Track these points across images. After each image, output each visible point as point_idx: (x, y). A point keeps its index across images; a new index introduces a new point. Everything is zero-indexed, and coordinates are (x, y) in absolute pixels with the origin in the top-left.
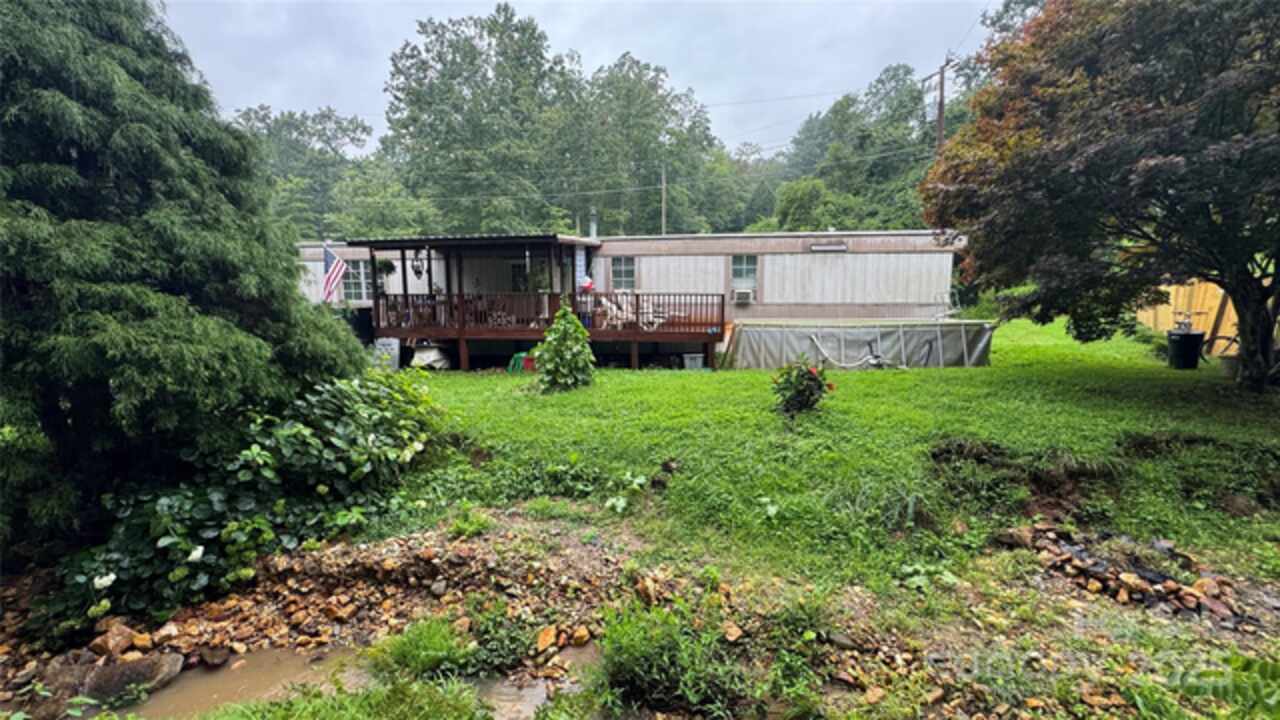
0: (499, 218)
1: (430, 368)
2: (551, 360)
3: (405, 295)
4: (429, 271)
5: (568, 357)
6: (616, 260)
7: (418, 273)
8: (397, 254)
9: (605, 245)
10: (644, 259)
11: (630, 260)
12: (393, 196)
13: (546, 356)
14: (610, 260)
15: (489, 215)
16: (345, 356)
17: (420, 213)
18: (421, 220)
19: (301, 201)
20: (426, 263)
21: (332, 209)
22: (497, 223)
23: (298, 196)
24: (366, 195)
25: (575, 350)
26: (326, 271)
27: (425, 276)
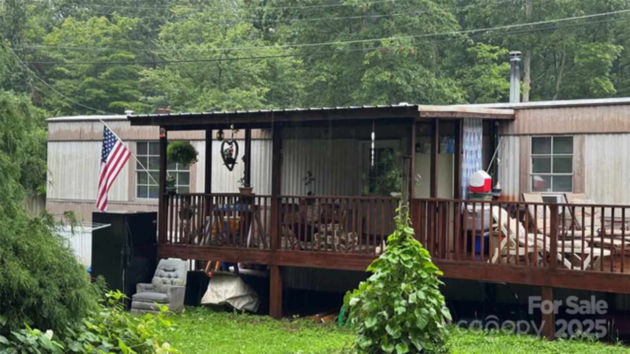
3: (208, 194)
4: (247, 159)
6: (539, 142)
7: (229, 161)
8: (202, 134)
9: (521, 115)
14: (530, 139)
26: (104, 160)
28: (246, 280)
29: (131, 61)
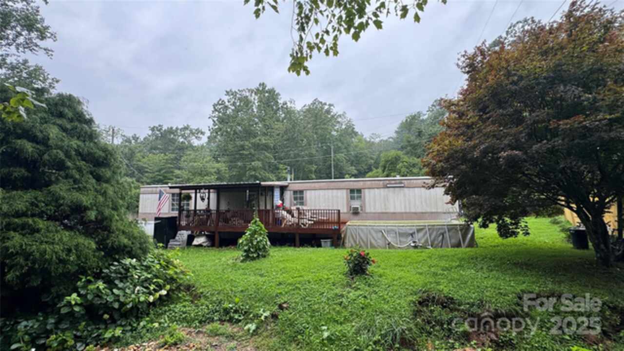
0: (255, 170)
1: (200, 246)
2: (246, 245)
3: (195, 210)
4: (209, 199)
5: (255, 243)
6: (295, 192)
7: (203, 199)
8: (194, 191)
9: (290, 185)
10: (308, 192)
11: (301, 192)
12: (206, 162)
13: (245, 243)
14: (292, 192)
15: (250, 169)
16: (138, 245)
17: (218, 169)
18: (218, 172)
19: (171, 164)
20: (207, 194)
21: (179, 169)
22: (253, 173)
23: (170, 161)
24: (195, 162)
25: (258, 240)
26: (159, 200)
27: (206, 200)
28: (207, 236)
29: (172, 168)
